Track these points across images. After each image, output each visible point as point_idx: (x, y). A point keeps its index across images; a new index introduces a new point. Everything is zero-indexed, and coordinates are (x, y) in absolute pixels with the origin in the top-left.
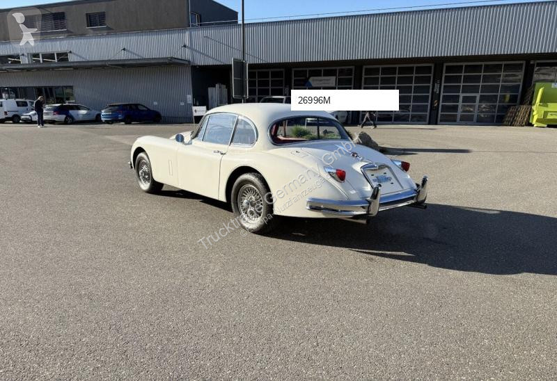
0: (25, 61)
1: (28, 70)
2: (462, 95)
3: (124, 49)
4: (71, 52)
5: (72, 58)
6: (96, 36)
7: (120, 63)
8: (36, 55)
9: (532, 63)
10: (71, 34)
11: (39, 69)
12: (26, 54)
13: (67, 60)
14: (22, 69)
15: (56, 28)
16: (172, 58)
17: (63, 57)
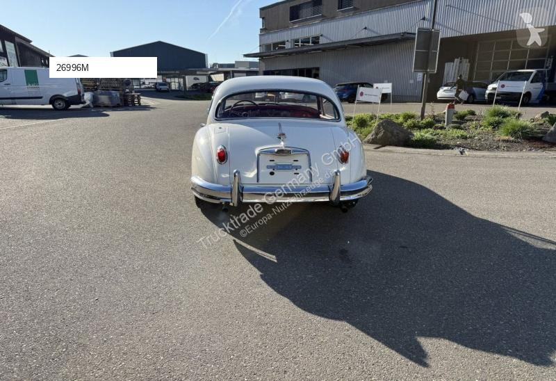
0: (288, 46)
1: (290, 54)
3: (366, 28)
4: (322, 35)
5: (322, 41)
6: (345, 18)
7: (358, 42)
8: (297, 41)
10: (324, 18)
11: (297, 53)
12: (290, 40)
13: (318, 43)
14: (286, 54)
15: (314, 14)
16: (405, 33)
17: (316, 40)
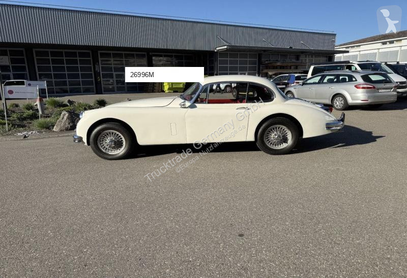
2: (114, 73)
9: (150, 54)
